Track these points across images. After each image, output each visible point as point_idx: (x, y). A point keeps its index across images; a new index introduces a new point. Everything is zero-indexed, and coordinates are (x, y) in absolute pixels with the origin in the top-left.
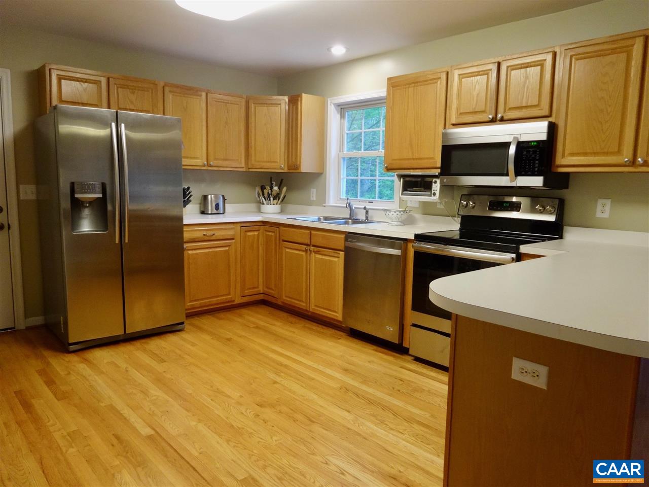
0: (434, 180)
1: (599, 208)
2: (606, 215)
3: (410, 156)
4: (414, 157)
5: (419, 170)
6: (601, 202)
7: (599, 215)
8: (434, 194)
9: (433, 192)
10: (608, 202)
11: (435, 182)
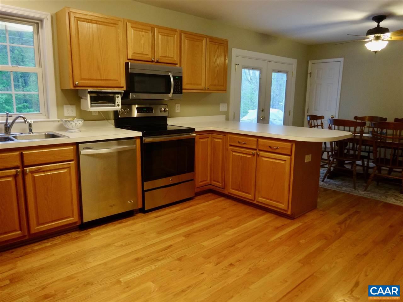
0: (116, 96)
1: (176, 108)
2: (179, 111)
3: (99, 78)
4: (103, 79)
5: (106, 88)
6: (177, 105)
7: (177, 111)
8: (118, 105)
9: (117, 104)
10: (179, 105)
11: (118, 97)
